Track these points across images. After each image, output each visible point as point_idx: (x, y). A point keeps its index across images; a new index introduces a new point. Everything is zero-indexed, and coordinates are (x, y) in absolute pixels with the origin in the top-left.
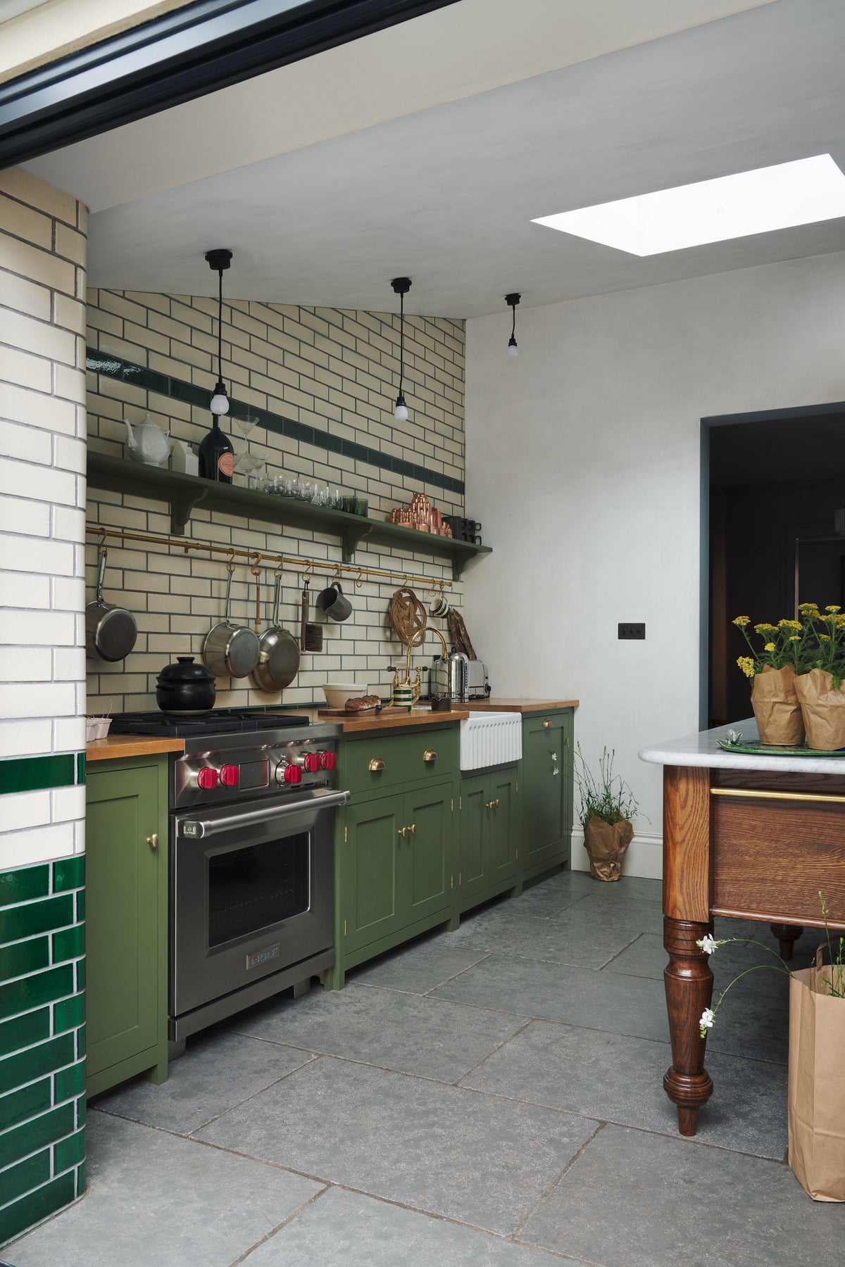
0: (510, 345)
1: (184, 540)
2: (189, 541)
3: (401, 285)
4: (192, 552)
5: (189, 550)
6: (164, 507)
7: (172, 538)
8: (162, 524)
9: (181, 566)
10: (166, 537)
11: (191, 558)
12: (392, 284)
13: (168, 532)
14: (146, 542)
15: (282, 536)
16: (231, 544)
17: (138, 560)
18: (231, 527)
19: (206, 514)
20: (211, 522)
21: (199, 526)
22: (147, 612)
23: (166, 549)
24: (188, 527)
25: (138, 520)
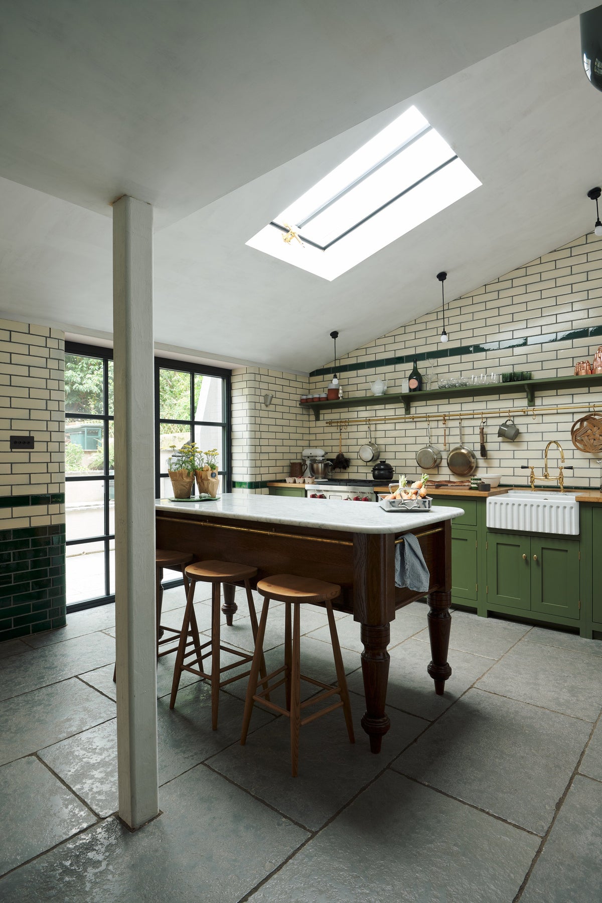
0: (596, 226)
1: (412, 416)
2: (415, 415)
4: (415, 420)
5: (414, 420)
6: (402, 405)
7: (406, 416)
8: (401, 411)
9: (412, 426)
10: (404, 416)
11: (416, 422)
13: (405, 414)
14: (395, 420)
15: (473, 402)
16: (438, 412)
17: (391, 426)
18: (438, 405)
19: (424, 403)
20: (426, 406)
21: (420, 409)
22: (395, 444)
23: (403, 420)
24: (413, 410)
25: (391, 412)
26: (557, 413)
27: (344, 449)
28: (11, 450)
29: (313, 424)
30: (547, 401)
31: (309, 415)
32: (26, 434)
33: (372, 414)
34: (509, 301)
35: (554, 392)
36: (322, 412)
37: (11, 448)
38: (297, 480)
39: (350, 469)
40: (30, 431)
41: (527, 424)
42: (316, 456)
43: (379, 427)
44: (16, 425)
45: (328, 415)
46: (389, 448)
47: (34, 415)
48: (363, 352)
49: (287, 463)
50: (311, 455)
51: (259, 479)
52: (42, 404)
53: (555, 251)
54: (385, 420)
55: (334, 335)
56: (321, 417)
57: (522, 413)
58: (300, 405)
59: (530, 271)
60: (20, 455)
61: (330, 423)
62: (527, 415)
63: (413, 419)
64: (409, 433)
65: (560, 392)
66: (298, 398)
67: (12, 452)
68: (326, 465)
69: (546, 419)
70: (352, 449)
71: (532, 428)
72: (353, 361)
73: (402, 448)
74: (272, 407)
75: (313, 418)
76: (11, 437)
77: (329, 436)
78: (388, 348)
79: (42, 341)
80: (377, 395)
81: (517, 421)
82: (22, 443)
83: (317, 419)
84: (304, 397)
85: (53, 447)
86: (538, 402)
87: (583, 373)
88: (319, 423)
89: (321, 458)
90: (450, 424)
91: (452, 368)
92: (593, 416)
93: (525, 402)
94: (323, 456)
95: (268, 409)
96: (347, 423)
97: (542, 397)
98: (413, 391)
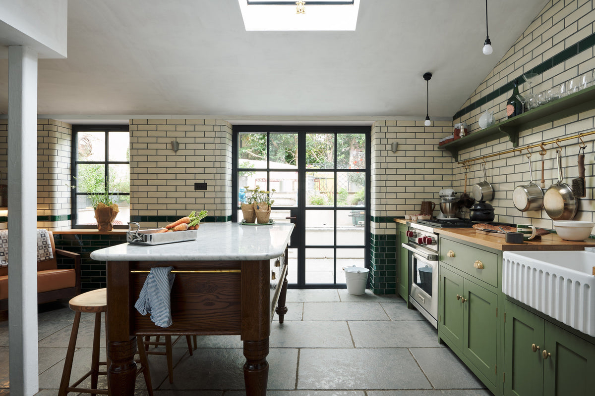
2: (521, 147)
7: (514, 149)
8: (509, 145)
9: (520, 160)
11: (523, 155)
13: (512, 147)
18: (543, 132)
19: (530, 131)
20: (532, 134)
21: (530, 138)
23: (513, 155)
24: (521, 141)
28: (195, 191)
29: (454, 165)
31: (452, 157)
32: (203, 182)
33: (490, 150)
37: (195, 189)
40: (205, 180)
42: (446, 196)
43: (495, 164)
44: (198, 177)
45: (463, 155)
46: (502, 187)
47: (207, 171)
48: (484, 86)
49: (420, 202)
50: (443, 195)
51: (384, 214)
52: (211, 164)
54: (500, 155)
55: (427, 76)
56: (459, 158)
58: (438, 148)
60: (200, 193)
61: (463, 163)
63: (521, 152)
66: (437, 142)
68: (453, 205)
72: (477, 98)
74: (399, 153)
76: (195, 183)
77: (463, 176)
78: (502, 74)
79: (211, 128)
82: (201, 187)
83: (456, 160)
84: (441, 141)
85: (217, 189)
89: (449, 198)
94: (451, 196)
95: (396, 155)
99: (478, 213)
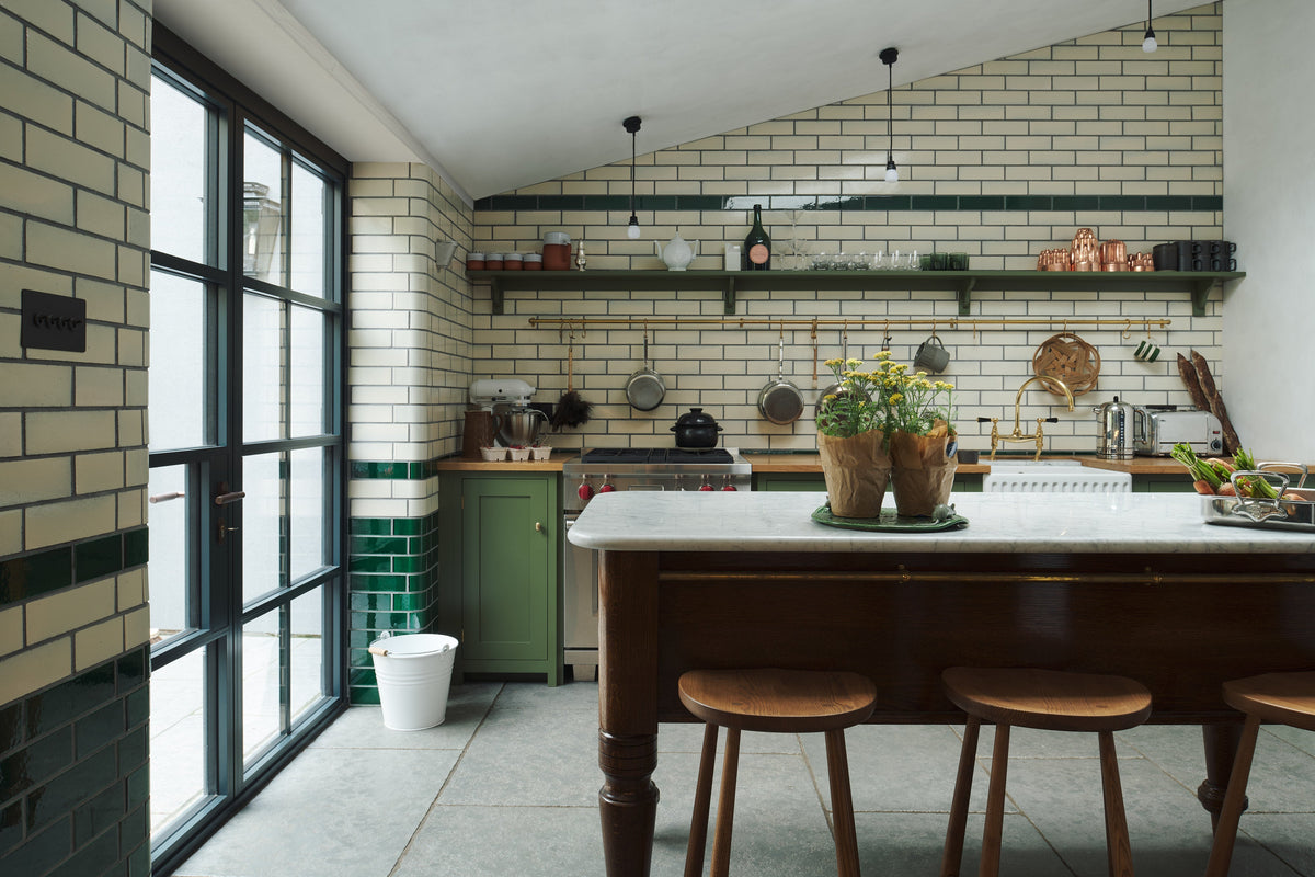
1: (738, 318)
2: (745, 318)
3: (889, 56)
4: (746, 326)
5: (742, 328)
6: (719, 295)
7: (726, 318)
8: (715, 307)
9: (740, 338)
10: (720, 318)
11: (747, 330)
12: (881, 57)
13: (723, 313)
14: (700, 323)
15: (863, 300)
16: (794, 315)
17: (693, 337)
18: (794, 301)
19: (765, 294)
20: (770, 300)
21: (756, 305)
22: (700, 374)
23: (720, 326)
24: (740, 307)
25: (693, 308)
26: (1004, 330)
27: (577, 382)
28: (24, 353)
29: (485, 322)
30: (989, 309)
31: (473, 300)
33: (647, 308)
34: (927, 128)
35: (998, 294)
36: (508, 294)
37: (25, 343)
38: (515, 453)
39: (589, 427)
41: (956, 346)
42: (516, 398)
43: (661, 337)
45: (527, 304)
46: (684, 382)
50: (501, 394)
53: (1005, 59)
54: (677, 323)
55: (633, 124)
56: (508, 307)
57: (948, 326)
58: (465, 273)
59: (965, 83)
60: (43, 379)
61: (535, 322)
62: (957, 330)
63: (741, 325)
64: (731, 352)
65: (1010, 295)
67: (25, 359)
68: (538, 419)
69: (987, 338)
70: (591, 382)
71: (964, 353)
72: (598, 189)
73: (717, 382)
74: (442, 274)
75: (485, 307)
76: (20, 293)
77: (530, 352)
78: (685, 173)
80: (678, 269)
81: (946, 339)
82: (54, 323)
83: (498, 309)
86: (974, 309)
87: (1057, 267)
88: (499, 321)
89: (525, 402)
90: (822, 338)
91: (824, 232)
92: (1062, 338)
93: (953, 308)
94: (528, 398)
96: (584, 323)
97: (981, 301)
98: (757, 269)
99: (700, 432)
